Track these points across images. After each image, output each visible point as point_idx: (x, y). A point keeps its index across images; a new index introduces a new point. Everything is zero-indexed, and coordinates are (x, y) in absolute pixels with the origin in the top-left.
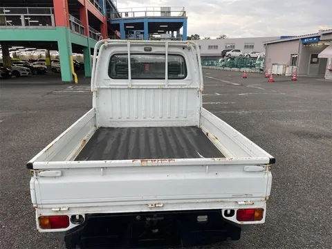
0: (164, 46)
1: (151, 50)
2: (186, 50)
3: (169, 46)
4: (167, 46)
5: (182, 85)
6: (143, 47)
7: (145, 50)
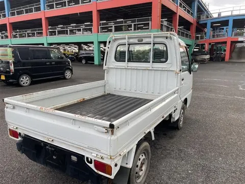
0: (150, 37)
1: (142, 41)
2: (169, 39)
3: (154, 37)
4: (152, 37)
5: (163, 68)
6: (137, 39)
7: (138, 41)
